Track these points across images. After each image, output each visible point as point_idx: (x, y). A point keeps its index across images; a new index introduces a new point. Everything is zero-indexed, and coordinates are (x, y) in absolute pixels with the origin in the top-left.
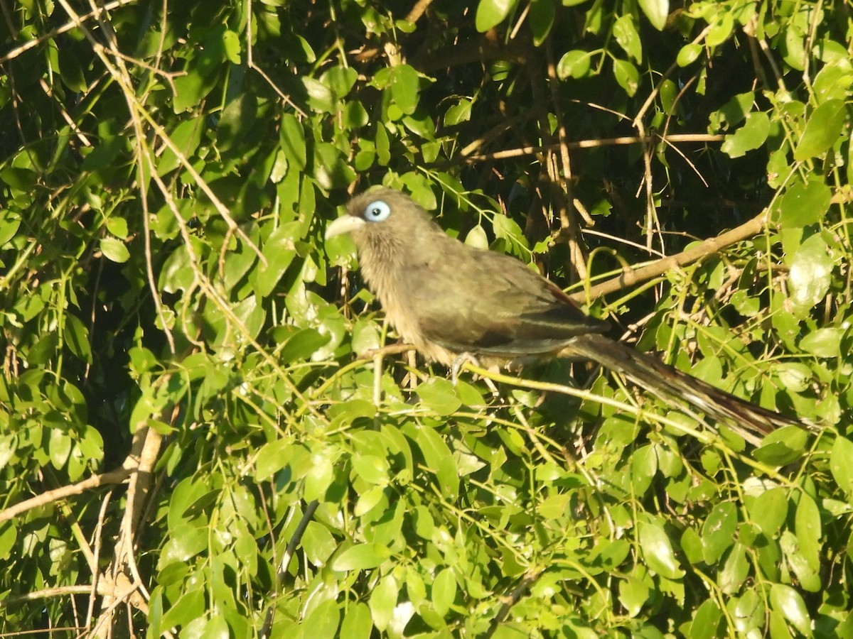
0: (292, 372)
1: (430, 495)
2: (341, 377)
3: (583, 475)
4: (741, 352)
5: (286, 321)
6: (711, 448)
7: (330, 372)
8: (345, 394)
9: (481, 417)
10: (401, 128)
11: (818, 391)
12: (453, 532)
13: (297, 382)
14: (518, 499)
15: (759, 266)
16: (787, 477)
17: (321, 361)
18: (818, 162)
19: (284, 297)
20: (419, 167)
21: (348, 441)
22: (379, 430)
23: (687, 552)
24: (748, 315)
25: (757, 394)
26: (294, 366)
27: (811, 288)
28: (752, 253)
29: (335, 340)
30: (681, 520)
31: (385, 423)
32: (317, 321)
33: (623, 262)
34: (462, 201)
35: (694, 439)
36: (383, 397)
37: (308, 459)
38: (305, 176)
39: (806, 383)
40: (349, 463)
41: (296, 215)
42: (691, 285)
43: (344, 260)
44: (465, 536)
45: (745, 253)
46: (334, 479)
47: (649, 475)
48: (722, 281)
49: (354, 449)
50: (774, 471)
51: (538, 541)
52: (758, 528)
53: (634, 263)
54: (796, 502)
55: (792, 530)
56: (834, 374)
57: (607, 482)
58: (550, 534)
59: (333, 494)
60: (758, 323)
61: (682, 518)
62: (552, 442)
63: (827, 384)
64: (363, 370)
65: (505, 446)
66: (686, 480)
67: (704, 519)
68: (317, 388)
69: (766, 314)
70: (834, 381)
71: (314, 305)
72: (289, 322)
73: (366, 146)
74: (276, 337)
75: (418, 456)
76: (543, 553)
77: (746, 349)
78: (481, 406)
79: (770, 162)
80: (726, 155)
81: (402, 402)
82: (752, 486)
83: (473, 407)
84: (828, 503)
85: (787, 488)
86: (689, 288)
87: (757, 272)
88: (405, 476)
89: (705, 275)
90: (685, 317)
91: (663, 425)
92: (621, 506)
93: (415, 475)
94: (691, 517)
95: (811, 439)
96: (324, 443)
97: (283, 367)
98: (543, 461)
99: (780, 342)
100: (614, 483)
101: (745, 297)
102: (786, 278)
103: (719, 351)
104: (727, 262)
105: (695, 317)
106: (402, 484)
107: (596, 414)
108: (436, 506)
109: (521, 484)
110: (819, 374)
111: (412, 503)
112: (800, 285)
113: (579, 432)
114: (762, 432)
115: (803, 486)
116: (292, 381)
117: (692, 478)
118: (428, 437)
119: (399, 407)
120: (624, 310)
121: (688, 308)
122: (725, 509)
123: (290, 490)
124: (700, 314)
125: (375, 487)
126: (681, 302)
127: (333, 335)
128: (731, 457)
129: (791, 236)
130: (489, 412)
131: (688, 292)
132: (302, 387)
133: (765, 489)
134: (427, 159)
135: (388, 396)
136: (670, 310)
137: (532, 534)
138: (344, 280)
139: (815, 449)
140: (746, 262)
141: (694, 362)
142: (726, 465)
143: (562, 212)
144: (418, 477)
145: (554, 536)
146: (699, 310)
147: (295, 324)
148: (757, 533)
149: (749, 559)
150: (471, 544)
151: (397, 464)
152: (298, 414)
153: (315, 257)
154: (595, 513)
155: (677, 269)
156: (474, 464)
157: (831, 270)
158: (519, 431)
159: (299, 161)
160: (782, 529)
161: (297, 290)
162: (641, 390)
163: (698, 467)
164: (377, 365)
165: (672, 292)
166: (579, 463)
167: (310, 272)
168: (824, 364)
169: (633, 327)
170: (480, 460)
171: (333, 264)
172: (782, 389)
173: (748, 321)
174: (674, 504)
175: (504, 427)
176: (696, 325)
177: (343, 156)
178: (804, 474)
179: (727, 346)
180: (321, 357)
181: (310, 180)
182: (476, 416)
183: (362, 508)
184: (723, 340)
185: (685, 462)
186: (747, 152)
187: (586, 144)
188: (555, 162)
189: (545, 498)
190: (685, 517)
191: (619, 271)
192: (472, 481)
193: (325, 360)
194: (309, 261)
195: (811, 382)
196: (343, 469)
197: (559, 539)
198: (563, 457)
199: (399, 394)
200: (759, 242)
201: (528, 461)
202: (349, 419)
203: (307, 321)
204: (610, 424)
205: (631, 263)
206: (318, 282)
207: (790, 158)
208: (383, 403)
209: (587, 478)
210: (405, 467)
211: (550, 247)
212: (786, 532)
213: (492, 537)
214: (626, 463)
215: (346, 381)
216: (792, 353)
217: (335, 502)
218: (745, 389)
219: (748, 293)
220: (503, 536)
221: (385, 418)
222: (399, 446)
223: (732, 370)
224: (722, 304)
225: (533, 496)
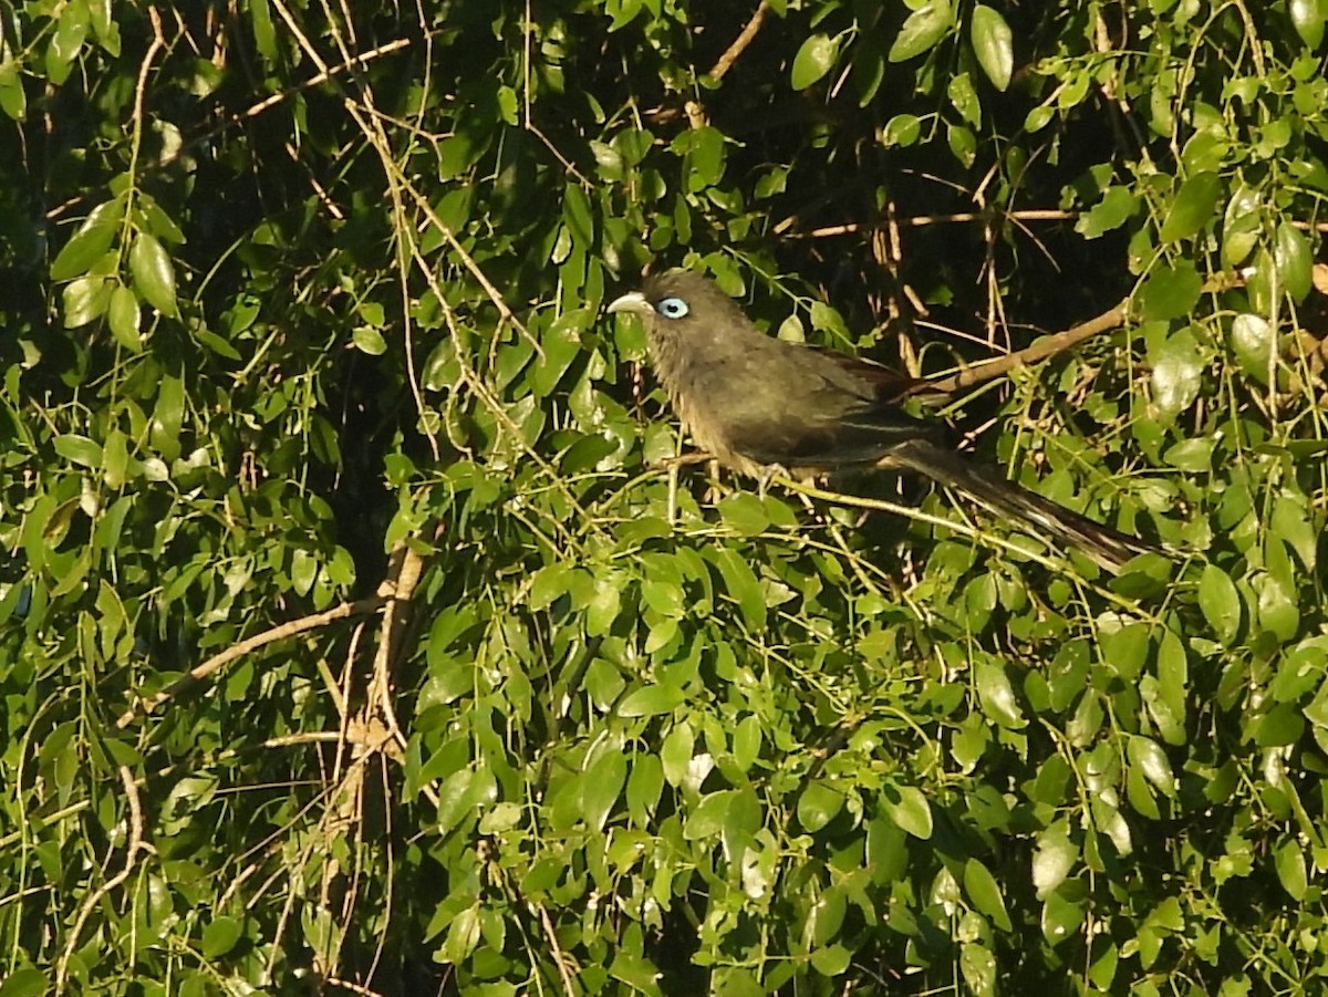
0: (575, 483)
1: (733, 629)
2: (630, 490)
3: (911, 608)
4: (1096, 466)
5: (569, 425)
6: (1060, 577)
7: (617, 484)
8: (635, 511)
9: (793, 539)
10: (705, 201)
11: (1185, 512)
12: (758, 674)
13: (579, 495)
14: (835, 635)
15: (1118, 365)
16: (1148, 612)
17: (608, 472)
19: (567, 397)
20: (724, 246)
21: (637, 565)
23: (1030, 698)
24: (1104, 423)
25: (1115, 513)
26: (576, 476)
27: (1178, 391)
29: (624, 447)
30: (1024, 660)
31: (680, 545)
32: (604, 425)
33: (960, 361)
34: (775, 287)
35: (1040, 566)
36: (678, 514)
37: (592, 586)
38: (592, 257)
39: (1171, 502)
40: (639, 591)
41: (582, 301)
42: (1038, 386)
43: (637, 355)
44: (773, 678)
45: (1101, 349)
46: (620, 611)
47: (988, 609)
48: (1074, 382)
49: (644, 575)
50: (1133, 605)
51: (857, 684)
52: (1115, 671)
53: (973, 361)
54: (1158, 641)
55: (1154, 674)
56: (1204, 492)
57: (939, 616)
58: (871, 676)
59: (619, 627)
61: (1026, 659)
62: (875, 569)
63: (1196, 503)
65: (820, 573)
66: (1031, 615)
67: (1050, 660)
68: (603, 503)
69: (1125, 420)
70: (1204, 501)
71: (602, 406)
72: (573, 427)
73: (662, 222)
74: (556, 444)
75: (719, 582)
76: (864, 698)
77: (1102, 462)
78: (794, 527)
79: (1132, 245)
80: (1081, 235)
81: (701, 520)
82: (1108, 620)
83: (784, 527)
84: (1194, 641)
85: (1149, 624)
86: (1037, 389)
87: (1115, 372)
88: (703, 607)
89: (1056, 375)
90: (1030, 423)
91: (1004, 549)
92: (954, 644)
93: (715, 605)
94: (1036, 657)
95: (1176, 569)
96: (609, 568)
97: (564, 478)
98: (865, 590)
99: (1142, 453)
100: (947, 617)
101: (1101, 401)
102: (1149, 379)
103: (1070, 464)
104: (1081, 359)
105: (1042, 424)
106: (700, 616)
107: (927, 537)
108: (739, 642)
109: (838, 617)
110: (1187, 492)
111: (711, 638)
112: (1166, 387)
113: (908, 557)
115: (1166, 621)
116: (574, 496)
117: (1037, 612)
118: (732, 562)
119: (698, 526)
120: (961, 415)
121: (1034, 414)
122: (1075, 649)
123: (568, 623)
124: (1049, 420)
125: (669, 619)
126: (1026, 407)
127: (621, 441)
128: (1083, 588)
129: (1156, 330)
130: (801, 533)
131: (1035, 394)
132: (584, 503)
133: (1123, 625)
134: (733, 238)
135: (685, 514)
136: (1013, 415)
137: (851, 676)
138: (637, 378)
139: (1182, 579)
140: (1103, 360)
141: (1041, 478)
142: (1078, 598)
143: (891, 300)
144: (720, 608)
145: (875, 679)
146: (1047, 416)
147: (580, 429)
148: (1113, 676)
149: (1103, 705)
150: (779, 688)
151: (693, 593)
152: (580, 533)
153: (604, 351)
154: (925, 653)
155: (1022, 367)
156: (783, 593)
157: (1201, 370)
158: (837, 555)
159: (585, 238)
160: (1143, 673)
161: (581, 389)
162: (979, 509)
163: (1045, 599)
164: (672, 478)
165: (1017, 394)
166: (906, 594)
167: (597, 368)
168: (1193, 480)
169: (971, 435)
170: (791, 588)
171: (624, 359)
172: (1143, 508)
173: (1104, 429)
174: (1016, 642)
175: (820, 551)
176: (1044, 434)
177: (636, 233)
178: (1167, 608)
179: (1080, 459)
180: (603, 466)
181: (598, 261)
182: (786, 538)
183: (654, 643)
184: (1076, 451)
185: (1029, 592)
186: (1103, 232)
187: (918, 221)
188: (883, 243)
189: (866, 634)
190: (1030, 657)
191: (955, 369)
192: (781, 613)
193: (612, 471)
194: (596, 355)
195: (1177, 501)
196: (631, 599)
197: (882, 683)
198: (887, 586)
199: (699, 512)
200: (1118, 337)
201: (847, 591)
202: (639, 540)
203: (593, 425)
204: (943, 549)
205: (968, 360)
206: (606, 379)
207: (1155, 240)
208: (678, 521)
209: (915, 610)
210: (703, 597)
211: (876, 341)
212: (1147, 676)
213: (803, 680)
214: (960, 594)
215: (636, 496)
216: (1155, 467)
217: (622, 636)
218: (1100, 509)
219: (1105, 397)
220: (817, 678)
221: (681, 539)
222: (697, 573)
223: (1085, 487)
224: (1074, 409)
225: (851, 633)
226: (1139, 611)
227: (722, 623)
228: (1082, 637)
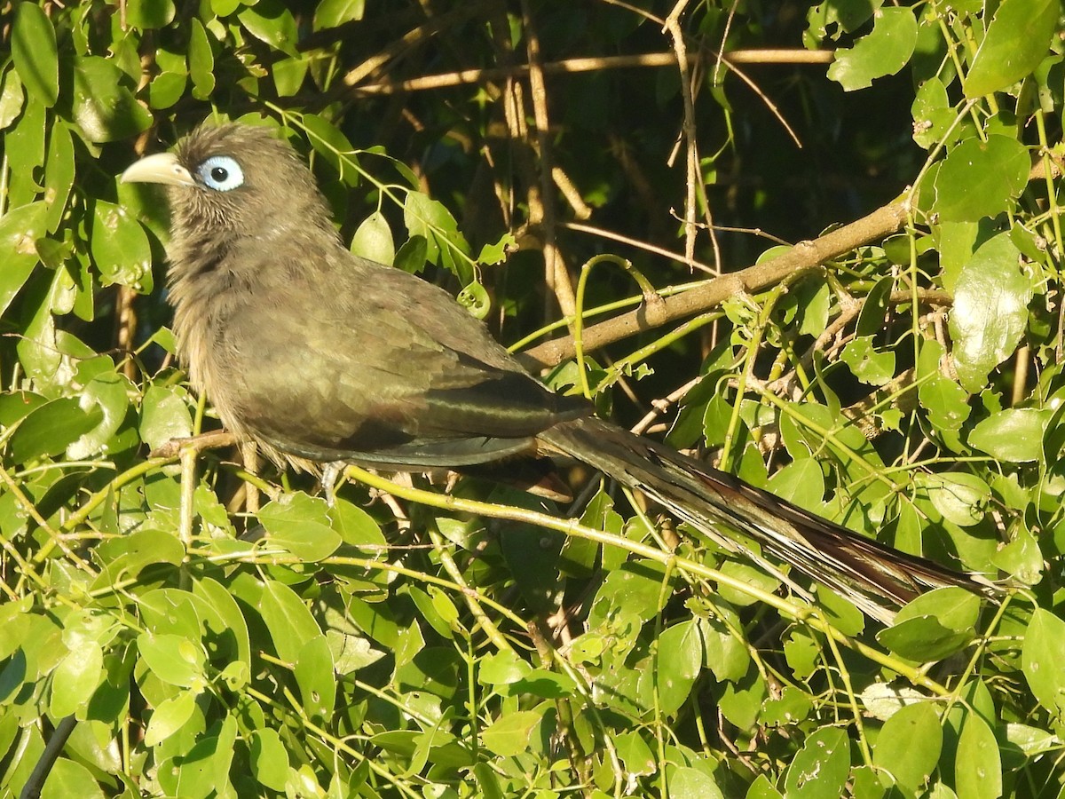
0: (25, 479)
1: (283, 708)
2: (119, 489)
3: (567, 674)
4: (860, 453)
5: (19, 385)
6: (803, 629)
7: (99, 479)
8: (127, 521)
9: (379, 565)
10: (235, 30)
11: (1001, 526)
12: (324, 780)
13: (38, 501)
14: (445, 718)
15: (895, 292)
16: (943, 683)
17: (84, 459)
18: (1006, 101)
19: (17, 340)
20: (267, 103)
21: (131, 608)
22: (190, 589)
24: (873, 384)
25: (890, 528)
26: (32, 468)
27: (991, 333)
28: (883, 269)
29: (110, 422)
30: (745, 760)
31: (199, 576)
32: (76, 386)
33: (644, 284)
34: (346, 166)
35: (772, 612)
36: (196, 529)
37: (58, 640)
38: (57, 119)
39: (979, 509)
40: (134, 647)
41: (41, 190)
42: (769, 325)
43: (127, 275)
44: (347, 787)
45: (869, 268)
46: (105, 677)
47: (688, 676)
48: (826, 320)
49: (142, 622)
50: (918, 674)
52: (888, 778)
53: (664, 286)
54: (957, 730)
55: (950, 781)
56: (1032, 495)
57: (609, 691)
58: (503, 784)
59: (102, 705)
60: (893, 398)
61: (747, 758)
62: (509, 614)
63: (1019, 512)
64: (161, 476)
65: (421, 620)
66: (757, 688)
67: (788, 761)
68: (76, 508)
69: (907, 381)
70: (1031, 506)
71: (72, 356)
72: (25, 387)
73: (172, 65)
75: (261, 635)
77: (870, 446)
78: (380, 546)
79: (918, 100)
80: (837, 85)
81: (232, 538)
82: (877, 699)
83: (363, 547)
84: (1015, 731)
85: (943, 704)
86: (766, 333)
87: (891, 304)
88: (238, 673)
89: (796, 308)
90: (757, 385)
91: (713, 584)
92: (635, 734)
93: (255, 672)
94: (763, 756)
95: (987, 613)
96: (87, 611)
97: (12, 469)
98: (493, 649)
99: (933, 433)
100: (623, 693)
101: (869, 349)
102: (943, 315)
103: (819, 449)
104: (836, 284)
105: (775, 386)
106: (232, 688)
107: (590, 564)
108: (293, 730)
109: (450, 692)
110: (1005, 495)
111: (249, 723)
112: (972, 327)
113: (559, 599)
114: (895, 599)
115: (969, 699)
116: (30, 498)
117: (766, 683)
118: (281, 602)
119: (225, 546)
120: (645, 371)
121: (762, 370)
122: (828, 741)
123: (21, 699)
124: (785, 381)
125: (181, 693)
126: (750, 358)
127: (106, 410)
128: (837, 643)
129: (956, 237)
130: (392, 557)
131: (763, 339)
132: (47, 509)
133: (903, 703)
134: (282, 89)
135: (204, 526)
136: (729, 372)
137: (471, 784)
138: (126, 316)
139: (995, 633)
140: (871, 286)
141: (773, 470)
143: (533, 193)
144: (260, 677)
145: (510, 789)
146: (783, 374)
147: (35, 390)
148: (887, 785)
151: (221, 651)
152: (39, 557)
153: (74, 268)
154: (588, 747)
155: (744, 297)
156: (363, 654)
157: (1028, 301)
158: (448, 591)
159: (47, 91)
160: (933, 779)
161: (39, 329)
162: (676, 521)
163: (778, 663)
164: (187, 469)
165: (735, 339)
166: (557, 654)
167: (63, 296)
168: (1014, 475)
169: (660, 404)
170: (375, 645)
171: (107, 281)
172: (936, 520)
173: (873, 395)
174: (733, 733)
175: (422, 585)
176: (777, 401)
177: (126, 81)
178: (971, 677)
179: (834, 441)
180: (79, 451)
181: (66, 125)
182: (368, 564)
183: (157, 732)
184: (828, 429)
185: (754, 653)
186: (873, 80)
187: (577, 65)
188: (519, 98)
189: (494, 717)
190: (753, 756)
191: (638, 299)
192: (359, 684)
193: (90, 458)
194: (62, 276)
195: (989, 509)
196: (122, 655)
198: (528, 641)
199: (226, 523)
200: (896, 248)
201: (465, 650)
202: (135, 567)
203: (57, 387)
204: (617, 581)
205: (657, 284)
206: (77, 313)
207: (955, 93)
208: (196, 538)
209: (572, 680)
210: (236, 658)
211: (506, 253)
212: (939, 786)
213: (395, 789)
214: (645, 653)
215: (129, 498)
216: (953, 454)
217: (106, 720)
218: (867, 519)
219: (876, 343)
220: (417, 788)
221: (201, 567)
222: (227, 619)
223: (844, 485)
224: (825, 362)
225: (472, 714)
226: (929, 683)
227: (267, 700)
228: (838, 723)
